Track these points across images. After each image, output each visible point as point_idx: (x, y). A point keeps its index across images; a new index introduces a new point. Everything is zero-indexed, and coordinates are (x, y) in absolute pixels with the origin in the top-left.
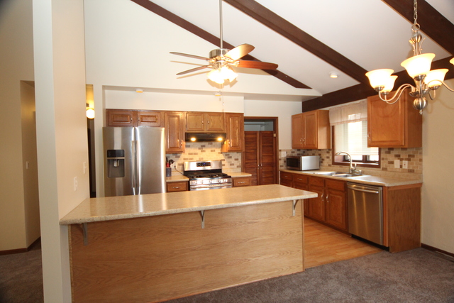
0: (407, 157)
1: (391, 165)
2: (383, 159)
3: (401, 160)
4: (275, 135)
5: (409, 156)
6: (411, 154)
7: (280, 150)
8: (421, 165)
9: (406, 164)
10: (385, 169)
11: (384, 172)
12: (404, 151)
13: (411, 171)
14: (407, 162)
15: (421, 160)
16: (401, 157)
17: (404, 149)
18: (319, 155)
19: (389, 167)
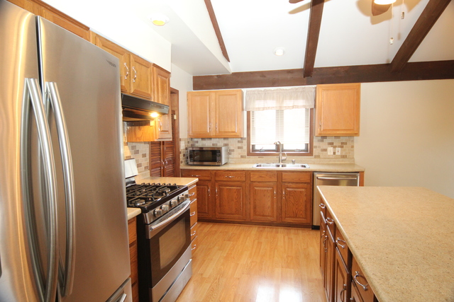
0: (340, 145)
1: (324, 152)
2: (316, 147)
3: (335, 147)
4: (175, 117)
5: (342, 143)
6: (344, 141)
7: (181, 140)
8: (353, 151)
9: (339, 151)
10: (318, 157)
11: (316, 159)
12: (338, 139)
13: (344, 157)
14: (340, 149)
15: (353, 147)
17: (337, 137)
18: (226, 145)
19: (323, 155)
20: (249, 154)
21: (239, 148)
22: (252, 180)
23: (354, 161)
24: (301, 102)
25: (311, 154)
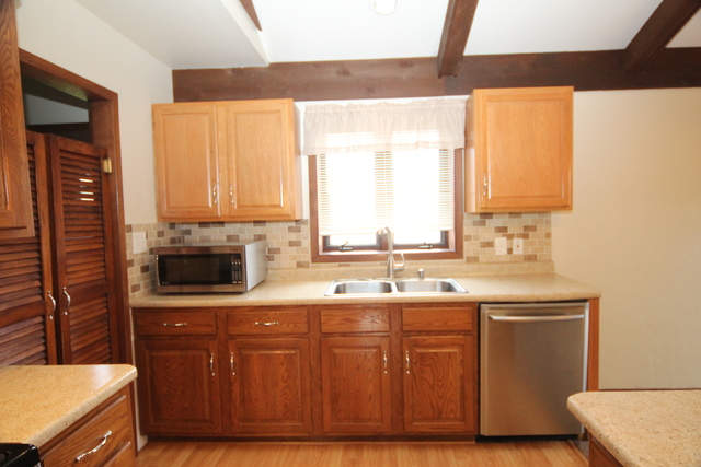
0: (522, 231)
1: (488, 249)
2: (469, 238)
3: (510, 237)
4: (107, 166)
5: (526, 228)
6: (530, 224)
7: (130, 228)
8: (549, 244)
9: (519, 246)
10: (474, 260)
11: (471, 266)
12: (516, 219)
13: (530, 258)
14: (521, 240)
15: (548, 235)
16: (509, 232)
17: (515, 214)
18: (259, 238)
19: (484, 254)
20: (316, 258)
21: (291, 244)
22: (325, 329)
23: (553, 269)
24: (433, 136)
25: (458, 254)
